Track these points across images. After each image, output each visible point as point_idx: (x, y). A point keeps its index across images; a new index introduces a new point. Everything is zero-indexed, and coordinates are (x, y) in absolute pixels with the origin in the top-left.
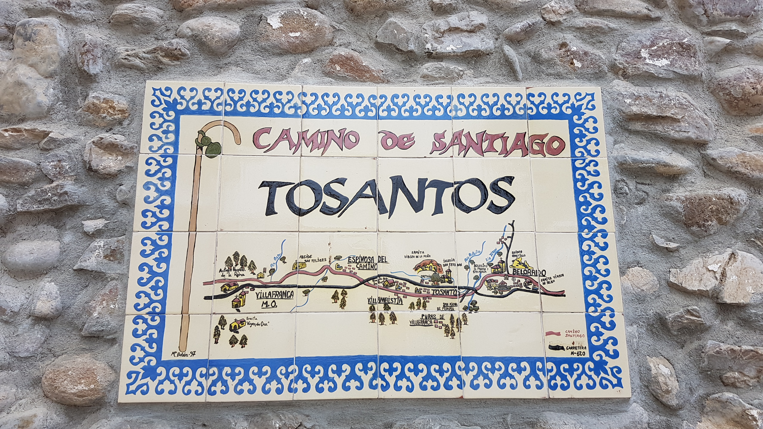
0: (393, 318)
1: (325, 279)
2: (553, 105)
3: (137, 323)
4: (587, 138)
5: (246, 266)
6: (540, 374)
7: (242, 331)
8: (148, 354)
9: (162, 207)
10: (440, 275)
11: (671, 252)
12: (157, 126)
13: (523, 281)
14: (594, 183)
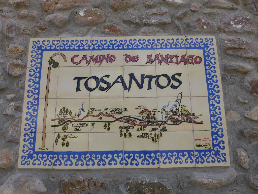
0: (130, 135)
1: (101, 118)
2: (196, 43)
3: (25, 136)
4: (211, 57)
5: (68, 113)
6: (192, 157)
7: (67, 140)
8: (29, 149)
9: (35, 89)
10: (151, 116)
11: (246, 104)
12: (34, 56)
13: (185, 118)
14: (214, 75)
